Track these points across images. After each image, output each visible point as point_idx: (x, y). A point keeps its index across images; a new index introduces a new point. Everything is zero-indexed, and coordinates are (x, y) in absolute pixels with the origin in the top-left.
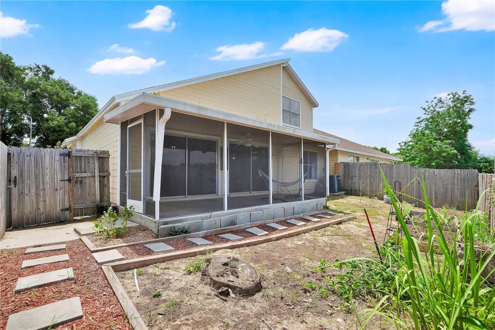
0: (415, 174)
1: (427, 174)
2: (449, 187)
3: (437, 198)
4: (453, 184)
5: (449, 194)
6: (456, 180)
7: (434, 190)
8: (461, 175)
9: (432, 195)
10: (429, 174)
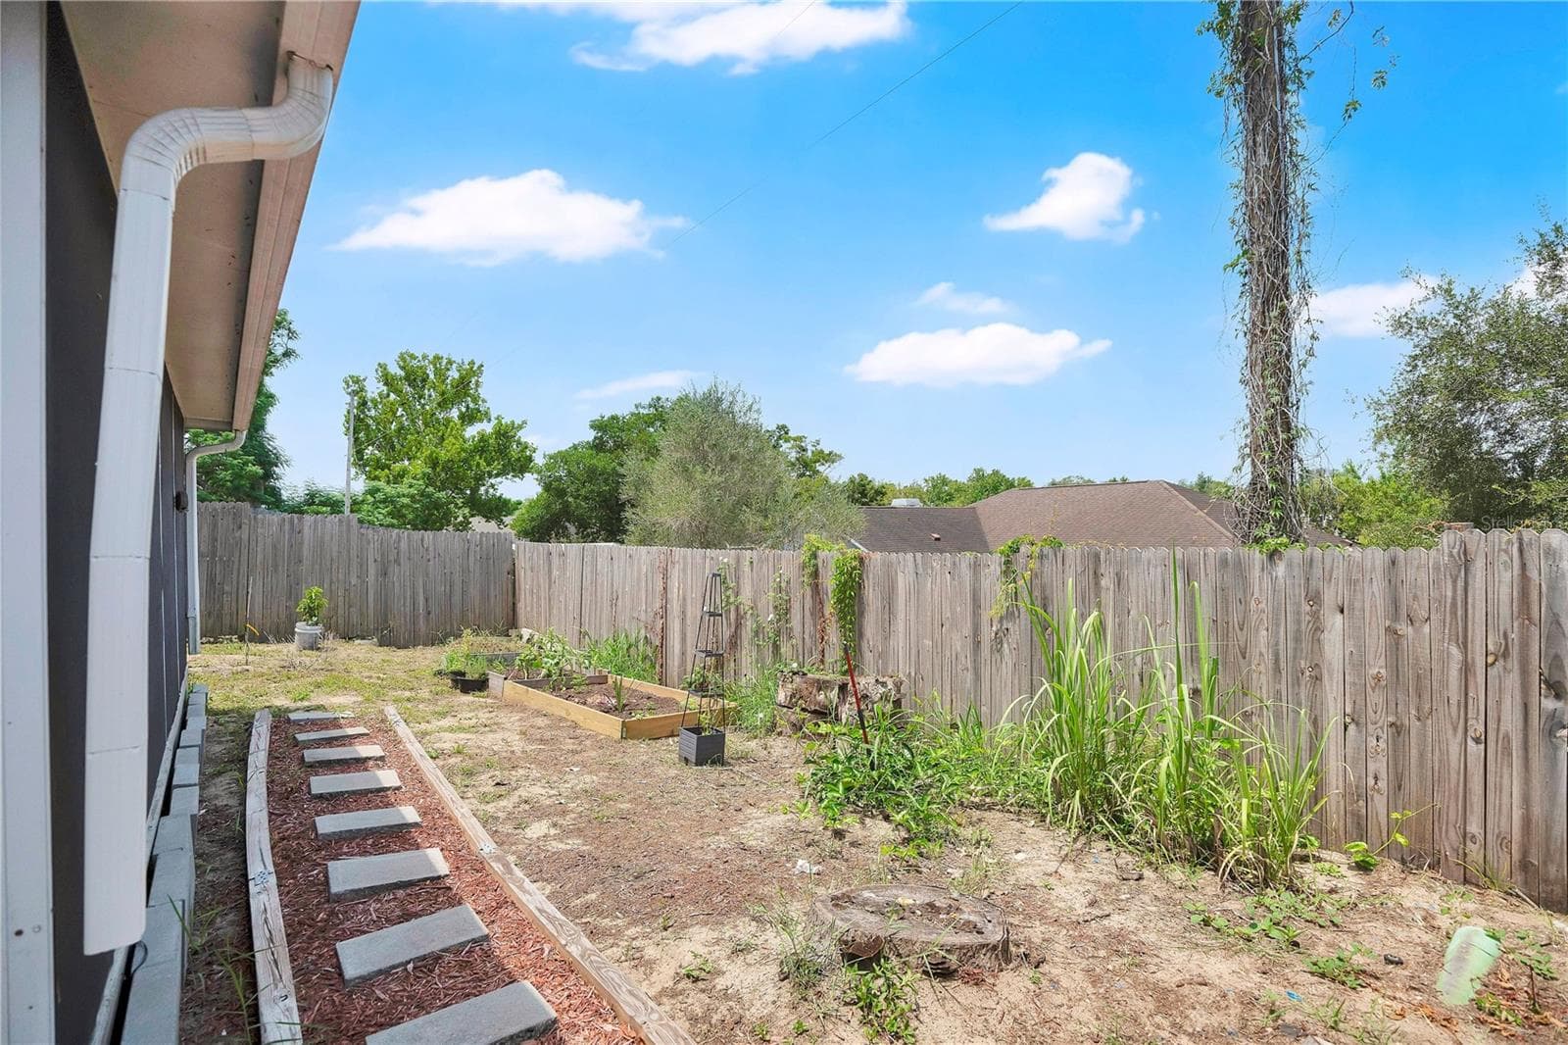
0: (372, 545)
1: (403, 545)
2: (457, 578)
3: (429, 613)
4: (465, 571)
5: (457, 598)
6: (472, 559)
7: (421, 590)
8: (481, 548)
9: (416, 605)
10: (409, 546)
